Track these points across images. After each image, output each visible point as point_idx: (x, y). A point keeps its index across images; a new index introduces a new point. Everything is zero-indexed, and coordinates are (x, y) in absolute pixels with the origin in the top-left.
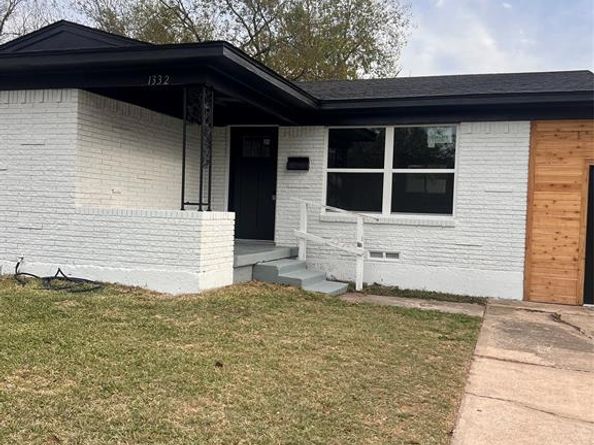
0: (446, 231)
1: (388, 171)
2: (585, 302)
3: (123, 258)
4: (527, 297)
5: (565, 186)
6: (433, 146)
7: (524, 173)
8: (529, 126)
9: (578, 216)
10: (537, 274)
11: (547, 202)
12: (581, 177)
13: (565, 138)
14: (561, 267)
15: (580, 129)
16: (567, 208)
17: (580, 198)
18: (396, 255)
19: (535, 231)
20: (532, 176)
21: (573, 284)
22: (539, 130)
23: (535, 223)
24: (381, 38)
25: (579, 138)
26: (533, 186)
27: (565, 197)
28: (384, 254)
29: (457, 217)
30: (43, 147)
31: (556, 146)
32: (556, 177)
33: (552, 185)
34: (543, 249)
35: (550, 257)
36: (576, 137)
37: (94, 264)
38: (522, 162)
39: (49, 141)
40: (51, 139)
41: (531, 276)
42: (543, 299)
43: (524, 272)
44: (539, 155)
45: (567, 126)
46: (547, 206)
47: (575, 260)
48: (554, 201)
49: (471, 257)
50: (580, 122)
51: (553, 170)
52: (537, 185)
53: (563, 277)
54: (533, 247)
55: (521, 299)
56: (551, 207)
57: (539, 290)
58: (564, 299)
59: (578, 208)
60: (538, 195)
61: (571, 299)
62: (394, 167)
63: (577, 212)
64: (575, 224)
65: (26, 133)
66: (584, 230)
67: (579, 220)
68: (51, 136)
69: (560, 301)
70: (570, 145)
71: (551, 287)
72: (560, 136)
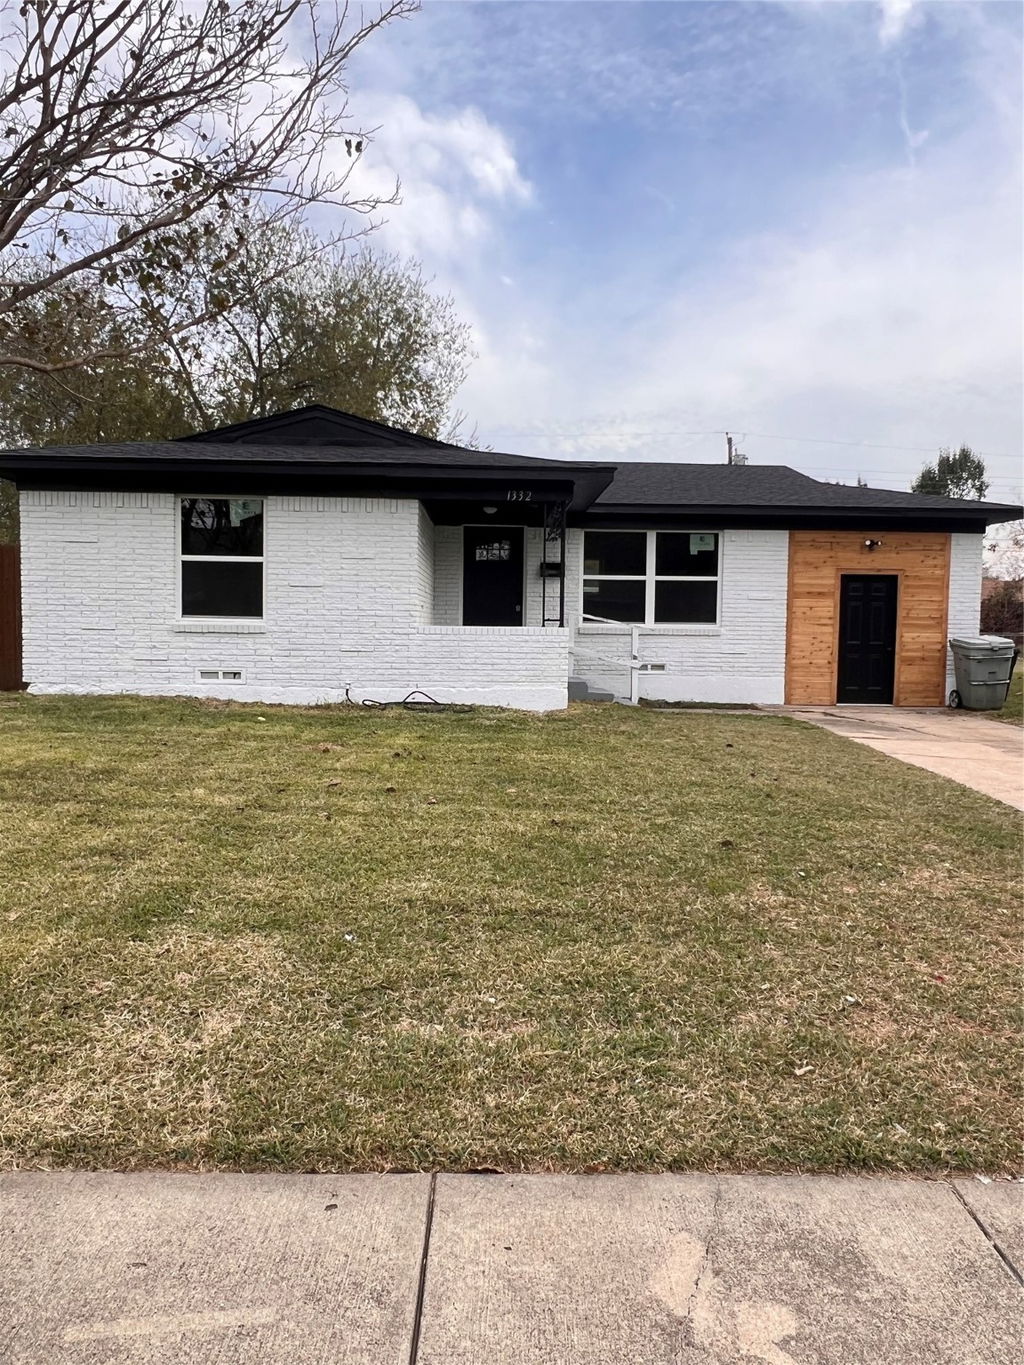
0: (711, 640)
1: (651, 578)
2: (838, 702)
3: (480, 679)
4: (788, 701)
5: (820, 593)
6: (696, 553)
7: (784, 581)
8: (788, 536)
9: (830, 622)
10: (796, 678)
11: (804, 610)
12: (834, 585)
13: (820, 548)
14: (817, 670)
15: (833, 540)
16: (820, 614)
17: (832, 605)
18: (662, 667)
19: (795, 637)
20: (791, 585)
21: (827, 686)
22: (797, 539)
23: (795, 630)
25: (832, 549)
26: (792, 594)
27: (820, 604)
28: (649, 667)
29: (721, 626)
30: (372, 562)
31: (812, 555)
32: (812, 585)
33: (809, 593)
34: (802, 654)
35: (808, 661)
36: (829, 547)
37: (444, 686)
38: (782, 571)
39: (380, 555)
40: (384, 553)
41: (791, 680)
42: (802, 702)
43: (785, 677)
44: (797, 563)
45: (822, 536)
46: (804, 613)
47: (829, 663)
48: (811, 608)
49: (736, 665)
50: (832, 533)
51: (810, 578)
52: (795, 593)
53: (818, 680)
54: (793, 652)
55: (782, 703)
56: (808, 613)
57: (798, 693)
58: (821, 700)
59: (831, 614)
60: (798, 602)
61: (826, 699)
62: (657, 574)
63: (830, 618)
64: (829, 629)
65: (349, 545)
66: (837, 635)
67: (832, 625)
68: (385, 549)
69: (818, 702)
70: (823, 555)
71: (809, 690)
72: (815, 546)
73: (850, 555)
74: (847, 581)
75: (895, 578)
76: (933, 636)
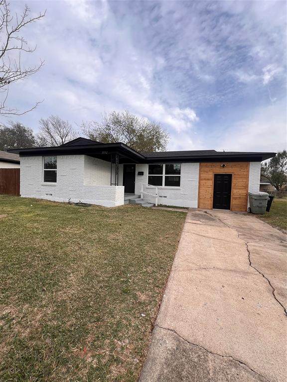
0: (178, 191)
1: (164, 175)
2: (213, 208)
3: (96, 198)
4: (198, 207)
5: (208, 179)
6: (175, 169)
7: (198, 176)
8: (199, 164)
9: (211, 187)
10: (201, 201)
11: (204, 183)
12: (212, 177)
13: (208, 167)
14: (207, 199)
15: (212, 165)
16: (208, 185)
17: (212, 182)
18: (166, 197)
19: (201, 191)
20: (200, 177)
21: (210, 204)
22: (202, 165)
23: (201, 189)
24: (162, 141)
25: (212, 167)
26: (200, 179)
27: (208, 182)
28: (163, 197)
29: (181, 187)
30: (75, 170)
31: (206, 169)
32: (206, 177)
33: (205, 179)
34: (203, 195)
35: (204, 197)
37: (89, 199)
38: (197, 173)
39: (77, 168)
42: (202, 208)
43: (198, 201)
44: (202, 171)
45: (209, 164)
48: (206, 183)
49: (185, 197)
50: (212, 163)
51: (205, 175)
53: (207, 202)
54: (200, 194)
57: (201, 205)
59: (211, 185)
60: (201, 181)
61: (210, 208)
65: (71, 166)
66: (213, 190)
69: (207, 208)
70: (209, 169)
71: (205, 205)
72: (206, 166)
73: (217, 169)
74: (216, 176)
75: (231, 175)
76: (243, 192)
